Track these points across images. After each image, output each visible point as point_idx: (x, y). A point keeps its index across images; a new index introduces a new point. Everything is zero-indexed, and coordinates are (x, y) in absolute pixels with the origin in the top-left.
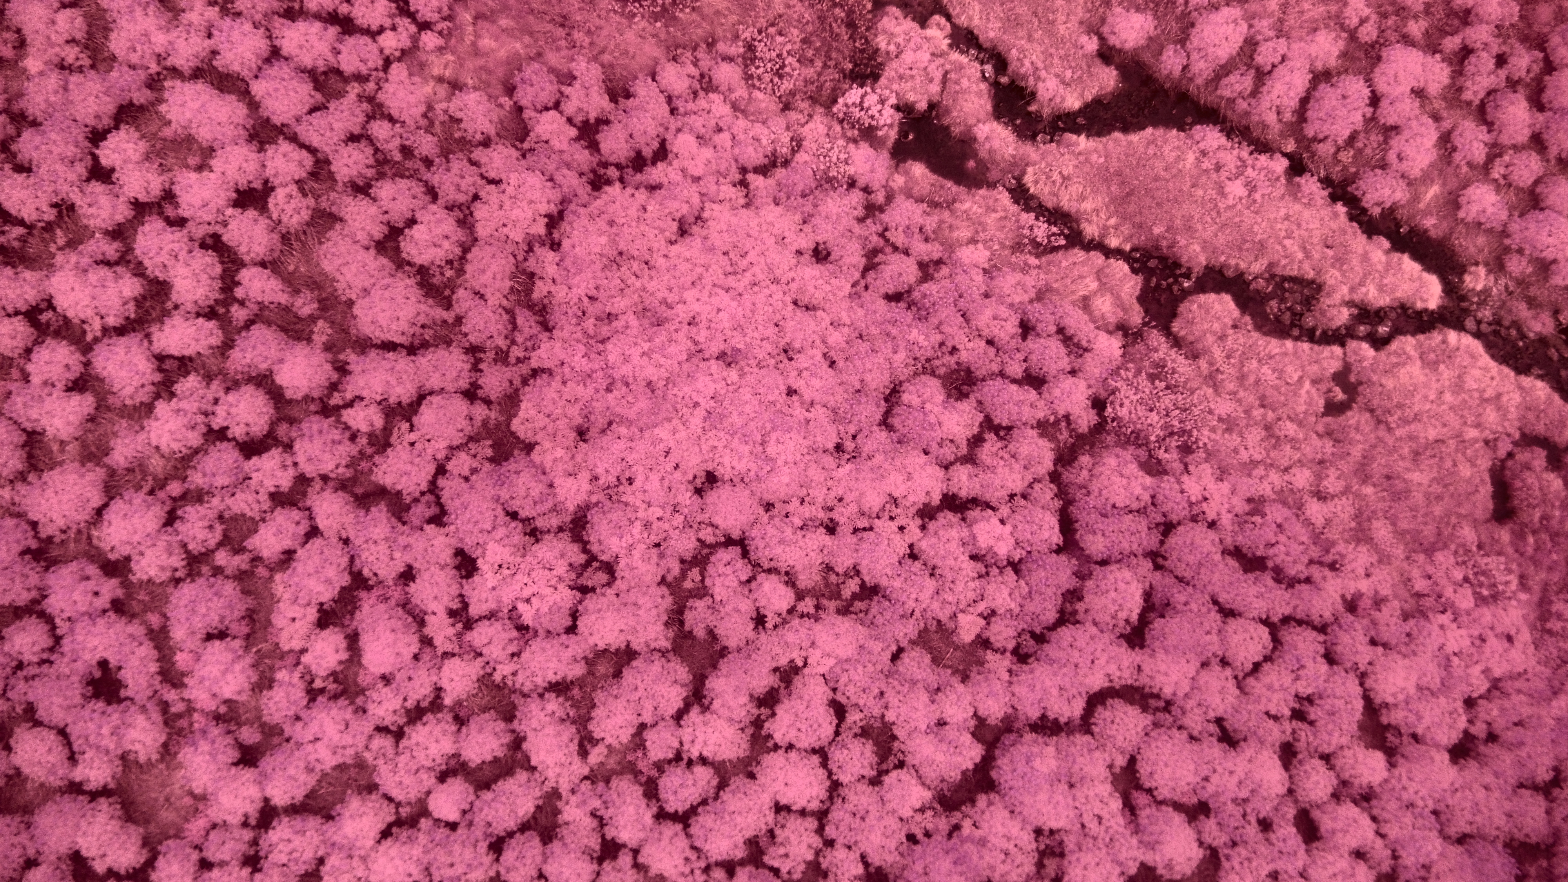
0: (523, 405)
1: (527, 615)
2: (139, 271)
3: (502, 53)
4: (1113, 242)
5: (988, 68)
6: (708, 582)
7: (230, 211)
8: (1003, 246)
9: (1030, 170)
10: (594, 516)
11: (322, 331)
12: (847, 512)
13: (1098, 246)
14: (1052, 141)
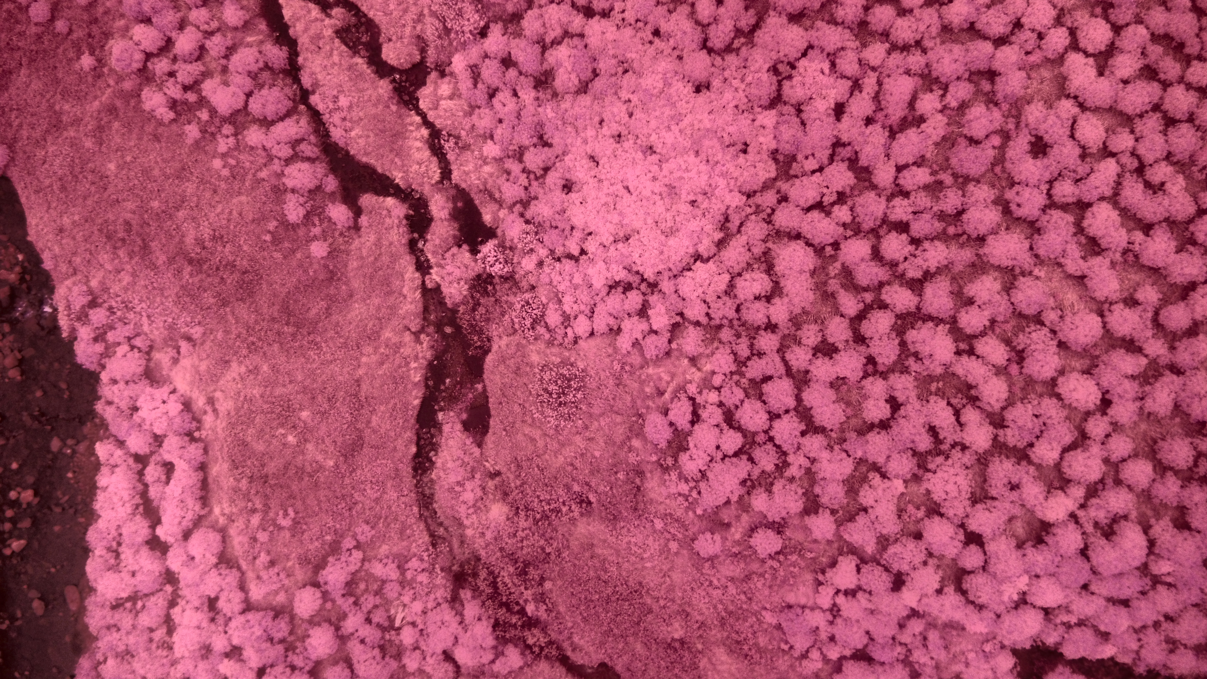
0: (763, 180)
1: (826, 66)
2: (903, 344)
3: (661, 370)
4: (418, 119)
5: (420, 244)
6: (732, 35)
7: (841, 346)
8: (473, 152)
9: (433, 182)
10: (765, 102)
11: (834, 269)
12: (643, 35)
13: (426, 123)
14: (413, 190)
